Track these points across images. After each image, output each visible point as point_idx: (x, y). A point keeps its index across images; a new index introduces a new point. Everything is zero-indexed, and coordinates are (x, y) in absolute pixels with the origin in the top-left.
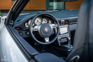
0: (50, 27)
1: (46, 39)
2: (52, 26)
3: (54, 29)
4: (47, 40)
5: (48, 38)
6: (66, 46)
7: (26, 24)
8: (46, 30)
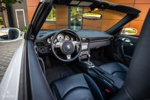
0: (72, 44)
1: (67, 56)
2: (75, 43)
3: (76, 46)
4: (69, 57)
5: (70, 56)
6: (86, 63)
7: (48, 40)
8: (68, 47)
